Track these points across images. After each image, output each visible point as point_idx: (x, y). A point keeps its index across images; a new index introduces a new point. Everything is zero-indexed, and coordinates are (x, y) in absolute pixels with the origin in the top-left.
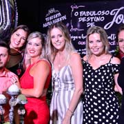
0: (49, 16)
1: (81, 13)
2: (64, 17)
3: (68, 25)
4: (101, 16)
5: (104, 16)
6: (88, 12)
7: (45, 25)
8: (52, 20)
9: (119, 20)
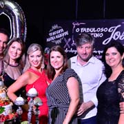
0: (52, 32)
1: (82, 29)
2: (67, 33)
3: (69, 40)
4: (100, 32)
5: (103, 32)
6: (88, 29)
7: (48, 40)
8: (55, 36)
9: (116, 37)
